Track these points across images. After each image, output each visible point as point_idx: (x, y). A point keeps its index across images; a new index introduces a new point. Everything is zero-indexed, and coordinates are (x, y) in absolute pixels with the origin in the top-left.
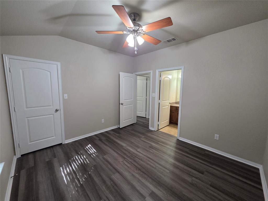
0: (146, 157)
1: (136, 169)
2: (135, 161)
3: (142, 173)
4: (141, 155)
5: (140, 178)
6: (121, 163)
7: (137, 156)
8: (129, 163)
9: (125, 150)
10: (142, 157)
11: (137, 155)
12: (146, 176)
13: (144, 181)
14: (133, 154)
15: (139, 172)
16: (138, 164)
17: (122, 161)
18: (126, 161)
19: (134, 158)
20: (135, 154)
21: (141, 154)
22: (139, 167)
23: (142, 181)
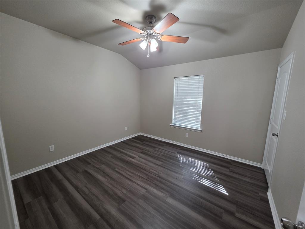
0: (134, 180)
1: (144, 168)
2: (147, 175)
3: (140, 166)
4: (141, 183)
5: (141, 163)
6: (160, 172)
7: (145, 180)
8: (153, 172)
9: (163, 189)
10: (139, 181)
11: (145, 183)
12: (136, 165)
13: (139, 162)
14: (150, 183)
15: (142, 167)
16: (143, 172)
17: (160, 173)
18: (156, 174)
19: (148, 178)
20: (148, 184)
21: (139, 184)
22: (142, 170)
23: (137, 161)
